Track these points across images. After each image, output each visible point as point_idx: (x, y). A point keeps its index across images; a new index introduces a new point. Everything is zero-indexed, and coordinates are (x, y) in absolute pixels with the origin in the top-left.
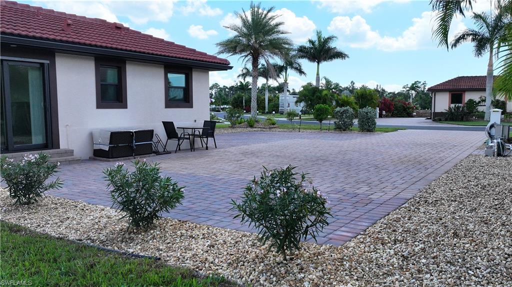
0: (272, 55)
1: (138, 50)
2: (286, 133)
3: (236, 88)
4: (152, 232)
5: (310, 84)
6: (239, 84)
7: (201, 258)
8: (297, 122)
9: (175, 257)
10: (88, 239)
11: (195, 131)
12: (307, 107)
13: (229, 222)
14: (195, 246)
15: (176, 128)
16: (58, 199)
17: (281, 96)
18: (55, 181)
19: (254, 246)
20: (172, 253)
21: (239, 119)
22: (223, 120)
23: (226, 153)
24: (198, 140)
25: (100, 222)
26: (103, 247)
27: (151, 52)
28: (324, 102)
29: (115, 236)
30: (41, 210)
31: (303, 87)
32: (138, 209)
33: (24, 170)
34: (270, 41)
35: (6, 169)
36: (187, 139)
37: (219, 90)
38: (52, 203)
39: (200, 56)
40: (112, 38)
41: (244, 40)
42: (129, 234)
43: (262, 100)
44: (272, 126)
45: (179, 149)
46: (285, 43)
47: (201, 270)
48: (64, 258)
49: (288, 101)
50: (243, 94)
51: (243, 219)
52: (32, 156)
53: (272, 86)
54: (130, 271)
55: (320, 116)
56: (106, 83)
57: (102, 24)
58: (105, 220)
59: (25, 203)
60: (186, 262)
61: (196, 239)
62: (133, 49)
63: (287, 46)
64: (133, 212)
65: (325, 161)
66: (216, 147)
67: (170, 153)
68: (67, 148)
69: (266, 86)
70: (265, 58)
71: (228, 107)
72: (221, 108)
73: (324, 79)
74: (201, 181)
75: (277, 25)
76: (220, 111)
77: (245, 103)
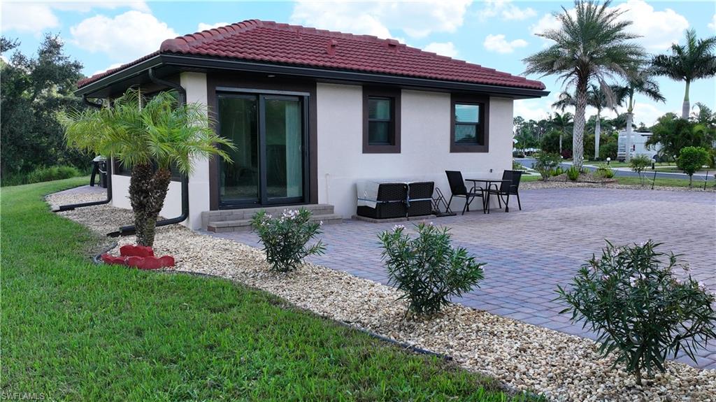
0: (610, 72)
1: (417, 74)
2: (630, 191)
3: (549, 122)
4: (438, 321)
5: (671, 115)
6: (553, 117)
7: (509, 364)
8: (648, 175)
9: (471, 359)
10: (358, 322)
11: (490, 185)
12: (665, 151)
13: (546, 318)
14: (498, 347)
15: (464, 180)
16: (318, 267)
17: (621, 134)
18: (316, 244)
19: (587, 357)
20: (467, 353)
21: (555, 169)
22: (529, 169)
23: (535, 218)
24: (494, 197)
25: (370, 301)
26: (376, 334)
27: (434, 76)
28: (697, 143)
29: (390, 322)
30: (301, 280)
31: (659, 119)
32: (420, 288)
33: (282, 229)
34: (608, 51)
35: (263, 227)
36: (479, 195)
37: (523, 126)
38: (313, 272)
39: (501, 79)
40: (384, 60)
41: (566, 51)
42: (408, 321)
43: (590, 140)
44: (607, 180)
45: (468, 210)
46: (632, 53)
47: (509, 381)
48: (332, 343)
49: (632, 143)
50: (559, 132)
51: (575, 315)
52: (292, 212)
53: (606, 119)
54: (414, 370)
55: (689, 166)
56: (375, 120)
57: (371, 43)
58: (375, 299)
59: (283, 270)
60: (486, 367)
61: (498, 338)
62: (411, 73)
63: (634, 57)
64: (414, 293)
65: (700, 237)
66: (520, 209)
67: (455, 215)
68: (326, 203)
69: (597, 119)
70: (598, 76)
71: (535, 150)
72: (526, 153)
73: (698, 108)
74: (500, 255)
75: (620, 27)
76: (523, 157)
77: (562, 145)
